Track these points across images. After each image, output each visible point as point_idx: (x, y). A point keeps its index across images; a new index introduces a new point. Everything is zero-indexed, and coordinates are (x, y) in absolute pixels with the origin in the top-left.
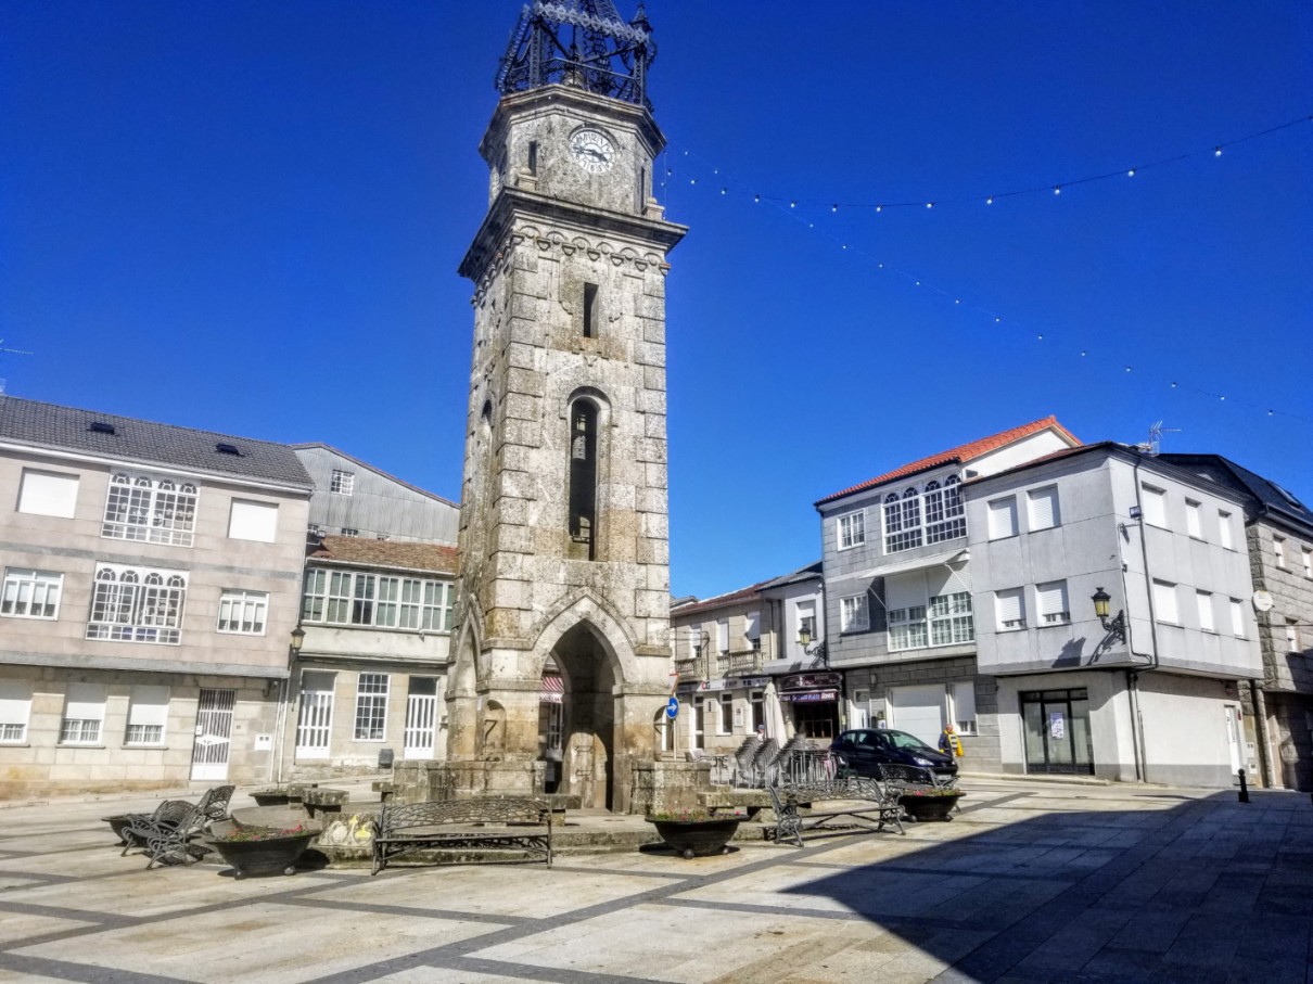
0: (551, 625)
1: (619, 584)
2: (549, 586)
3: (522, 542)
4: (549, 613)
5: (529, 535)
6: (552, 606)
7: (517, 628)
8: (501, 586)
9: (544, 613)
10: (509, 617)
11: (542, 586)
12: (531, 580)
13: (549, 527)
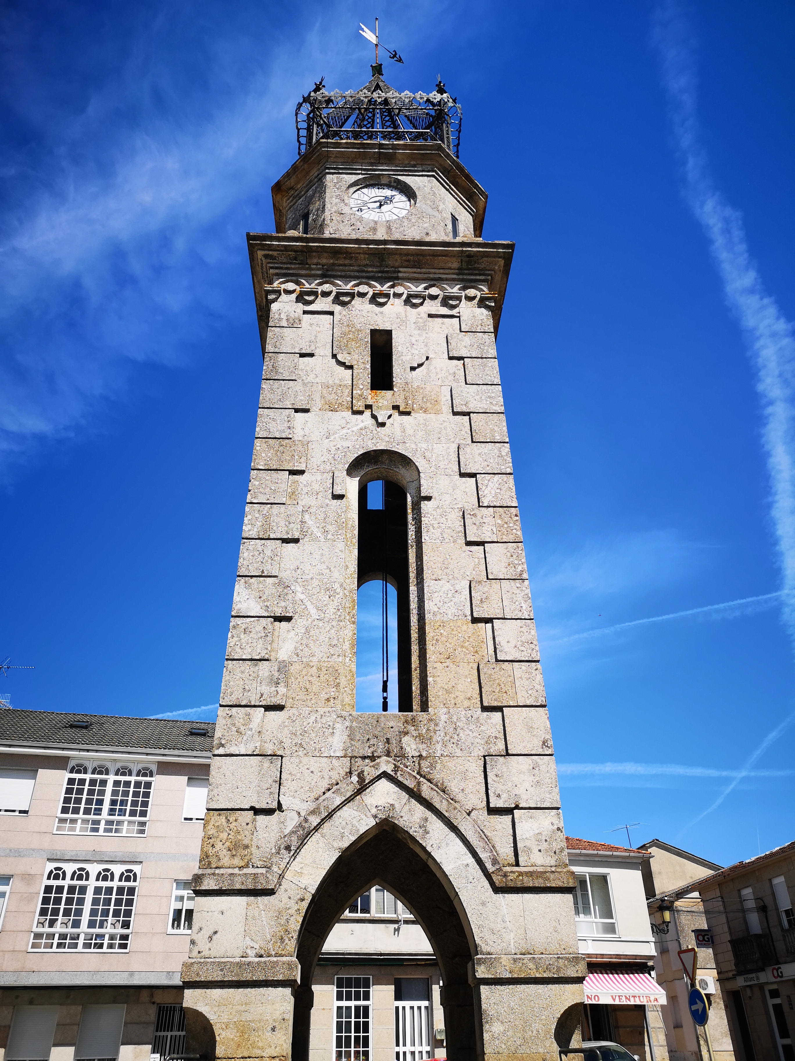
0: (317, 835)
1: (451, 748)
2: (314, 763)
3: (264, 687)
4: (313, 812)
5: (276, 674)
6: (317, 799)
7: (247, 847)
8: (219, 768)
9: (303, 814)
10: (232, 826)
11: (300, 762)
12: (279, 753)
13: (315, 659)
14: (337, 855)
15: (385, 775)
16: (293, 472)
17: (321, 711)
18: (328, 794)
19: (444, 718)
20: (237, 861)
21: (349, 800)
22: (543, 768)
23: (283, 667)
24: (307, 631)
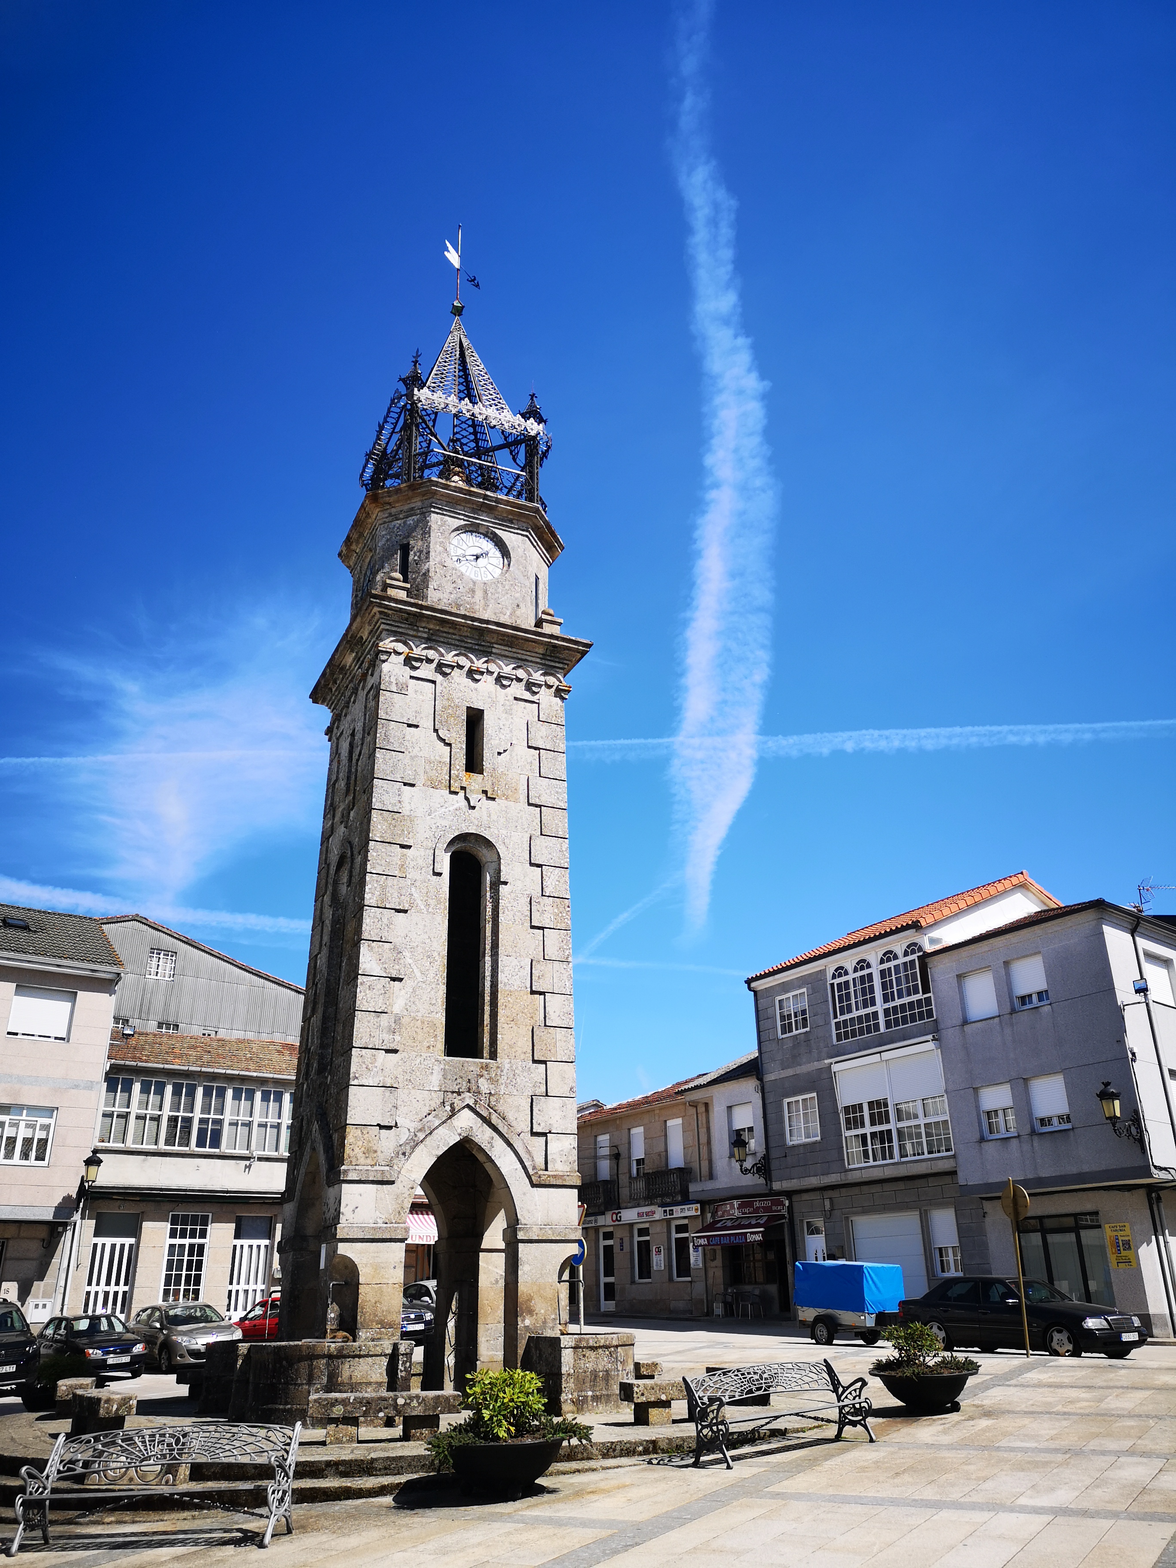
0: (422, 1146)
1: (510, 1089)
2: (419, 1094)
3: (384, 1035)
4: (420, 1130)
5: (393, 1025)
6: (421, 1120)
7: (376, 1152)
8: (355, 1095)
9: (412, 1130)
10: (365, 1137)
11: (410, 1093)
12: (395, 1086)
13: (420, 1014)
14: (434, 1160)
15: (468, 1106)
16: (403, 846)
17: (424, 1055)
18: (430, 1118)
19: (507, 1066)
20: (369, 1161)
21: (443, 1123)
22: (569, 1106)
23: (398, 1020)
24: (414, 991)
